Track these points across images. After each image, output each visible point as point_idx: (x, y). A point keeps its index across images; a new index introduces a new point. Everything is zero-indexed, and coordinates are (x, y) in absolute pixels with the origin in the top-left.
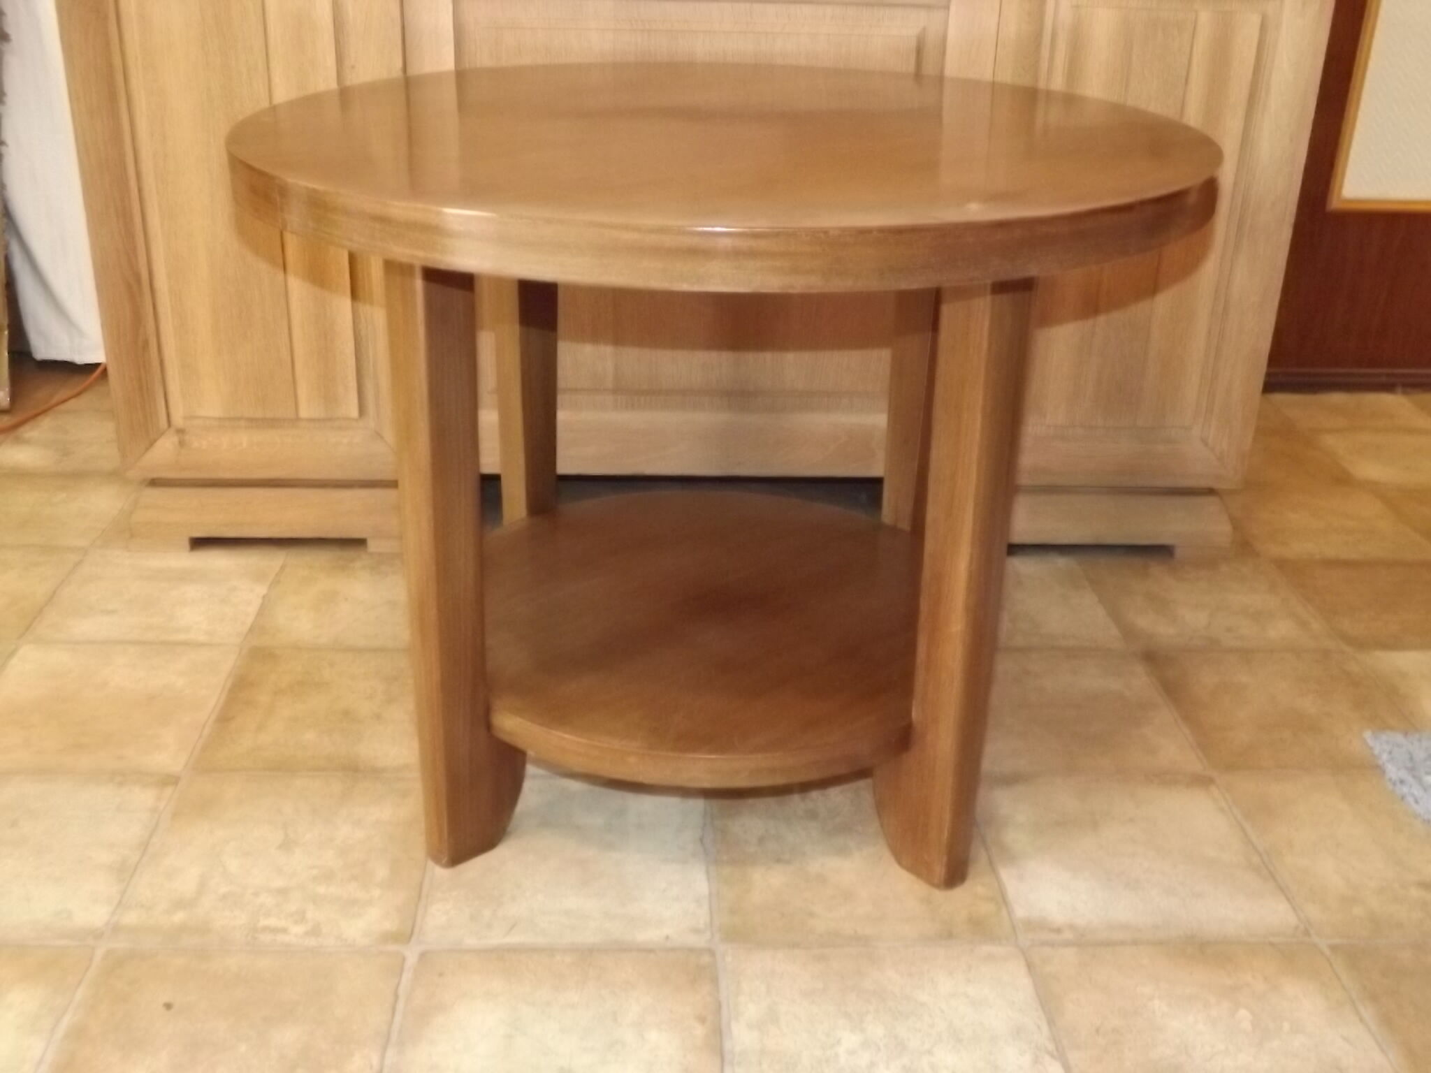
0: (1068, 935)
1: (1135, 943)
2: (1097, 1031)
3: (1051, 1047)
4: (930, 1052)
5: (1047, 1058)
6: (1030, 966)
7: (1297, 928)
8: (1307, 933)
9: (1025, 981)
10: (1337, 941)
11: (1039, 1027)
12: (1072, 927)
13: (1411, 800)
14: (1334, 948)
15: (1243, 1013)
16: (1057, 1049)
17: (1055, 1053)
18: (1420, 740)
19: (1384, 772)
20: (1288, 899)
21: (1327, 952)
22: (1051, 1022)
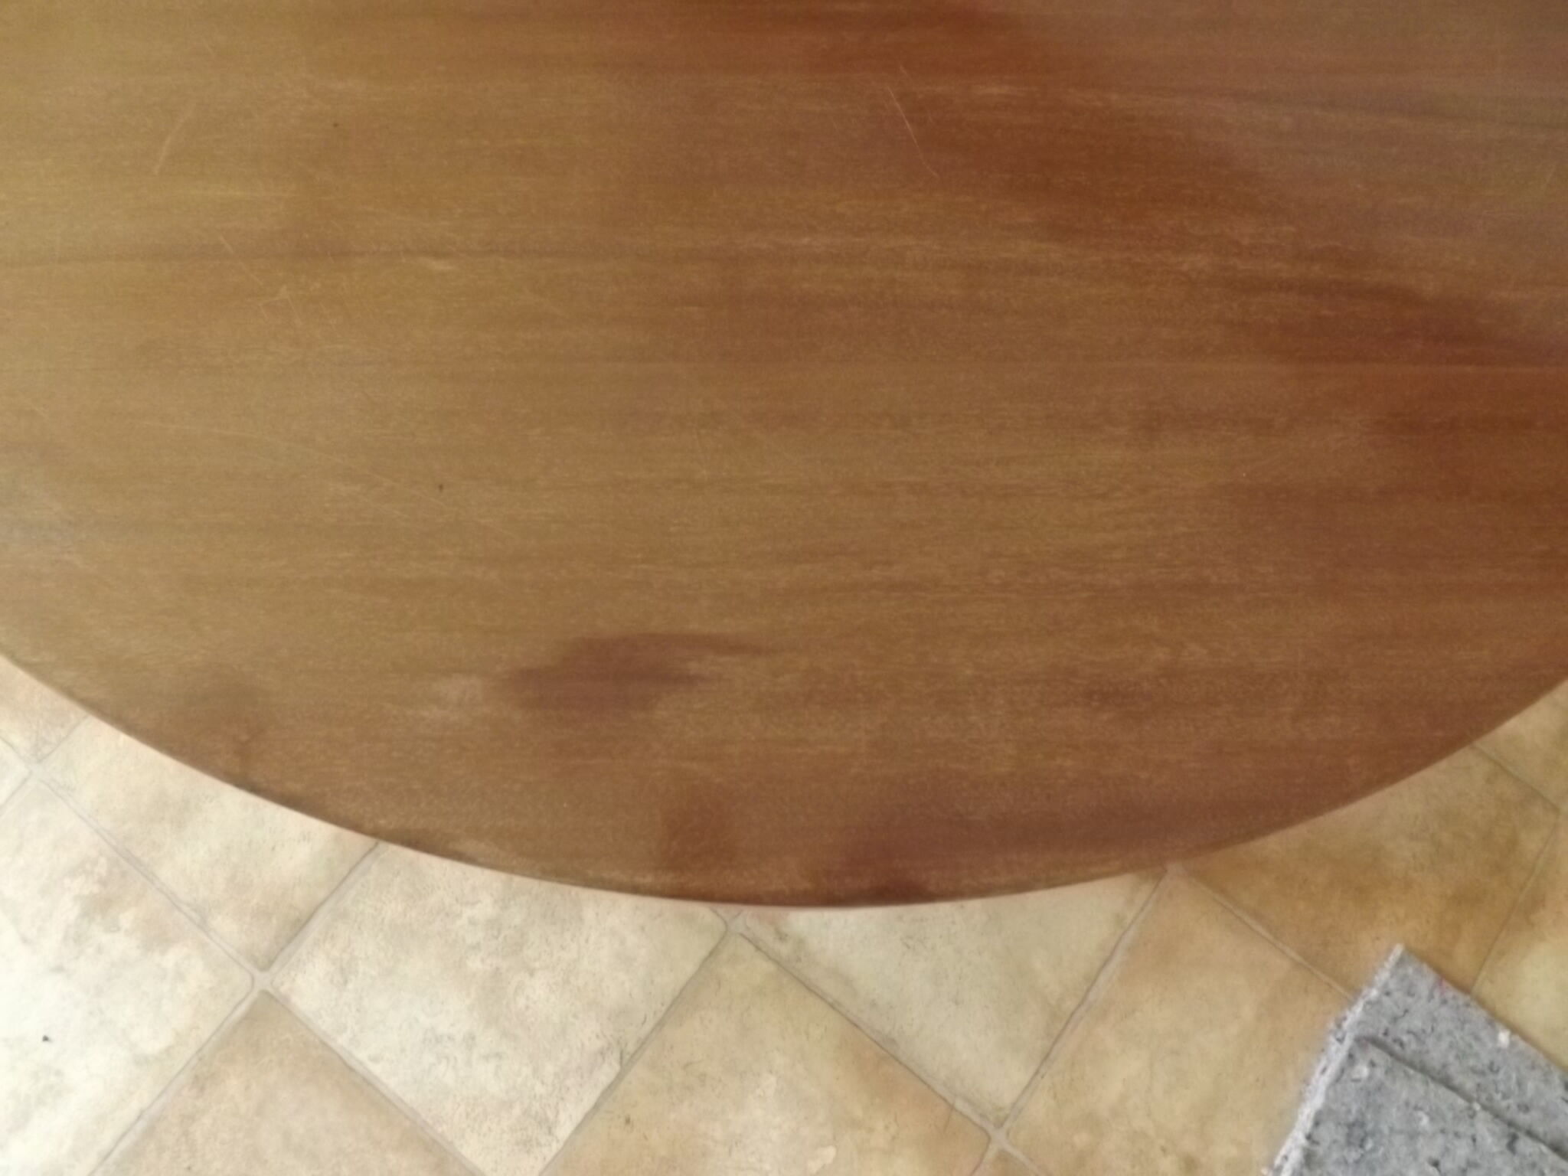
0: (785, 950)
1: (833, 1006)
2: (686, 1066)
3: (631, 1048)
4: (532, 973)
5: (616, 1055)
6: (713, 953)
7: (1001, 1109)
8: (999, 1124)
9: (689, 968)
10: (1017, 1153)
11: (644, 1023)
12: (801, 942)
13: (1323, 1063)
14: (1003, 1157)
15: (830, 1152)
16: (633, 1056)
17: (627, 1057)
18: (1444, 1002)
19: (1351, 1004)
20: (1037, 1072)
21: (991, 1155)
22: (660, 1024)
